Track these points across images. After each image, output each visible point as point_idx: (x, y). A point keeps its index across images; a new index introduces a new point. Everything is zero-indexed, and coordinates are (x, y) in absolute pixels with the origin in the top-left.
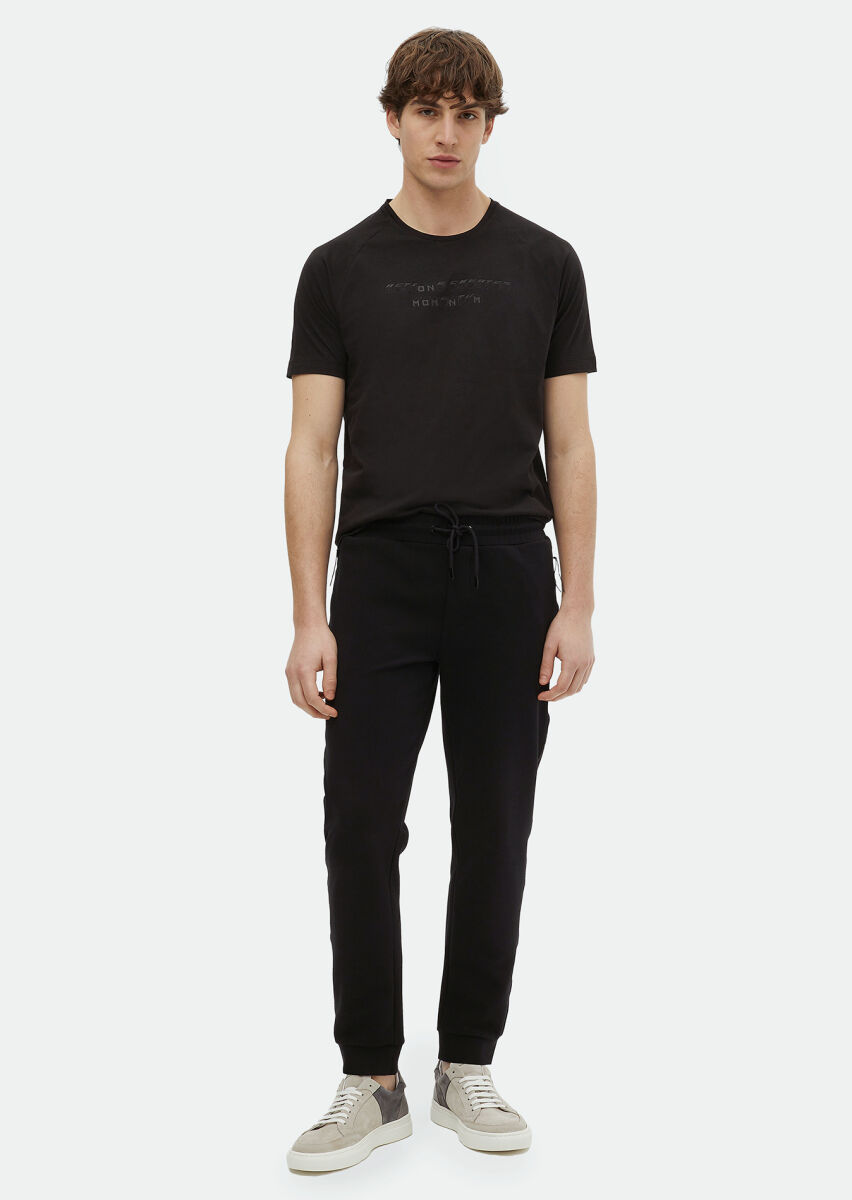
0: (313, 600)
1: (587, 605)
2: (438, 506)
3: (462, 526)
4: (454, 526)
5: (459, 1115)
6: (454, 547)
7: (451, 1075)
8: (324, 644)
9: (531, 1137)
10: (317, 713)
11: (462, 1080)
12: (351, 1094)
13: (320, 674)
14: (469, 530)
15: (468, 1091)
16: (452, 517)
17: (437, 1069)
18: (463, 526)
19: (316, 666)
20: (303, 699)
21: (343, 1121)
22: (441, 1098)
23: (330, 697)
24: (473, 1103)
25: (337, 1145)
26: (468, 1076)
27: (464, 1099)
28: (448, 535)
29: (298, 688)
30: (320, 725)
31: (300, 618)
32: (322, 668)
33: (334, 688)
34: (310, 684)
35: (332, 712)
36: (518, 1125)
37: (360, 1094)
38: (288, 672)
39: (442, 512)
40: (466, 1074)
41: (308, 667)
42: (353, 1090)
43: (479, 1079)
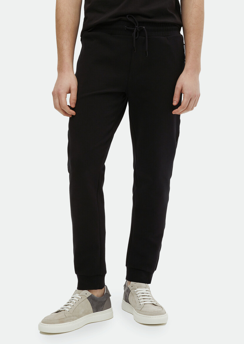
0: (67, 60)
1: (197, 69)
2: (129, 17)
3: (139, 27)
4: (136, 27)
5: (134, 307)
6: (136, 37)
7: (131, 288)
8: (71, 81)
9: (167, 318)
10: (65, 114)
11: (135, 291)
12: (76, 297)
13: (69, 95)
14: (143, 28)
15: (138, 295)
16: (135, 22)
17: (125, 285)
18: (141, 26)
19: (67, 90)
20: (60, 107)
21: (68, 310)
22: (126, 299)
23: (73, 106)
24: (140, 301)
25: (61, 321)
26: (139, 288)
27: (137, 300)
28: (133, 31)
29: (57, 101)
30: (67, 119)
31: (60, 68)
32: (70, 92)
33: (75, 102)
34: (63, 99)
35: (73, 113)
36: (161, 312)
37: (80, 297)
38: (53, 94)
39: (130, 20)
40: (138, 288)
41: (63, 91)
42: (77, 295)
43: (144, 290)
